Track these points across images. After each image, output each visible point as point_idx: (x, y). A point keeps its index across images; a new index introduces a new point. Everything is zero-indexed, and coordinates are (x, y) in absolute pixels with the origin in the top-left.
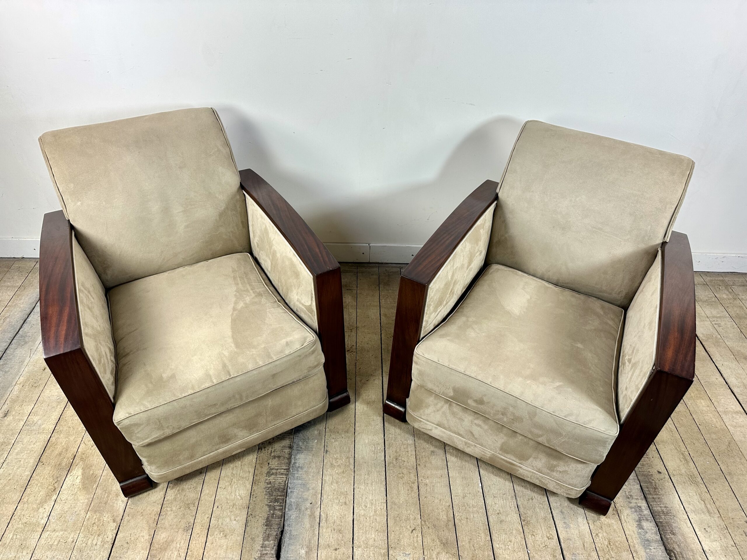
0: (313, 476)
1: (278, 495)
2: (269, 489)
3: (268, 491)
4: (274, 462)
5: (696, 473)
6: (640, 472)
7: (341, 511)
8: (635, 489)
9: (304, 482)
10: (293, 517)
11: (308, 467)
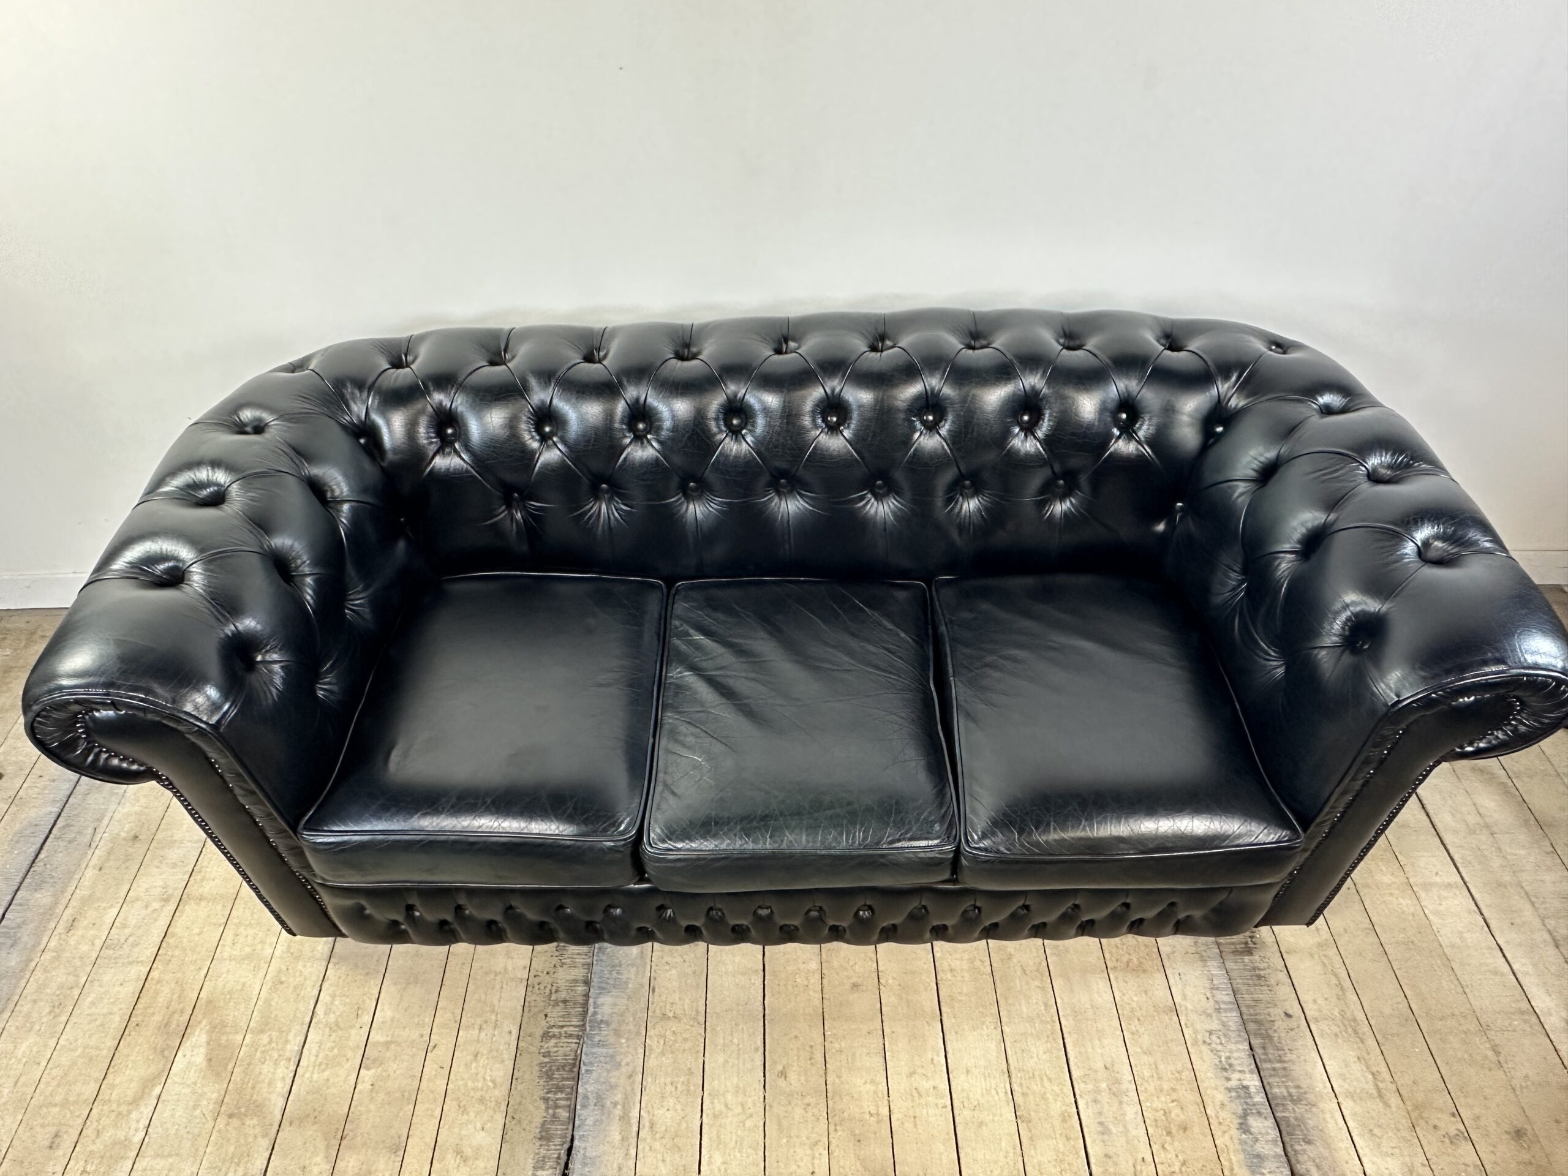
0: (628, 1039)
1: (563, 1079)
2: (546, 1066)
3: (544, 1070)
4: (556, 1013)
5: (1361, 1016)
6: (1251, 1015)
7: (679, 1107)
8: (1239, 1052)
9: (611, 1051)
10: (590, 1121)
11: (619, 1021)
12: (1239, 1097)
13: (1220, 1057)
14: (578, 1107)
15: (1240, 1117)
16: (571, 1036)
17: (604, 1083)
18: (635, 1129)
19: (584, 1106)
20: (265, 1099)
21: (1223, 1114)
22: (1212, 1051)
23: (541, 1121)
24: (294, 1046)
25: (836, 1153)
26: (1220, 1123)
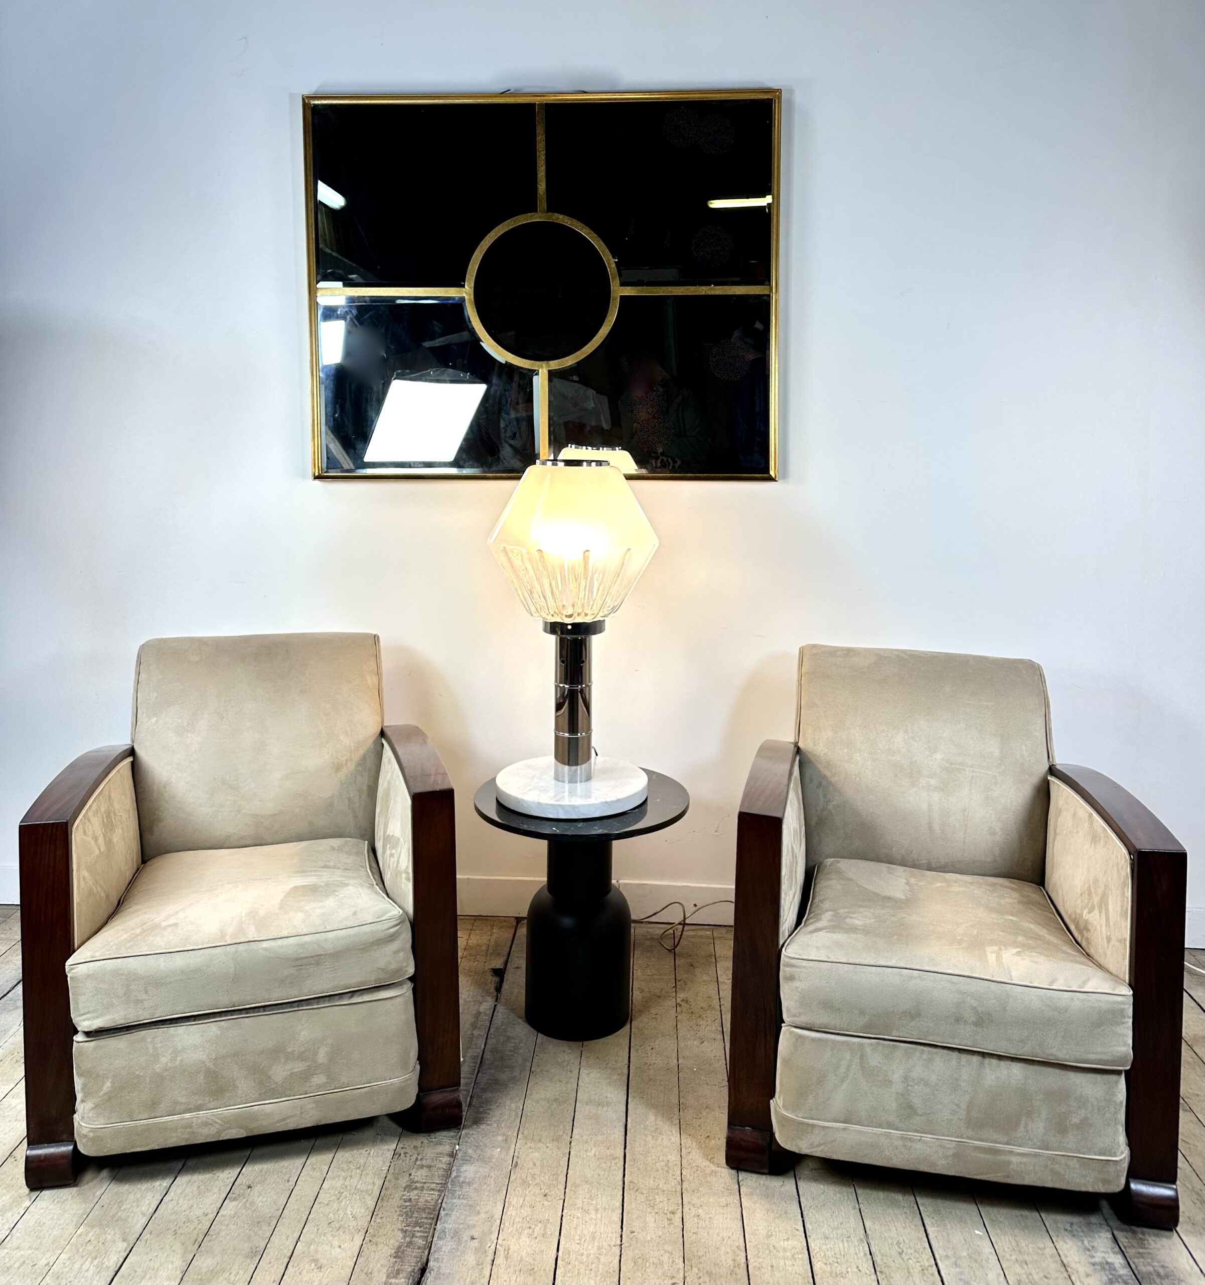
0: (488, 1196)
1: (423, 1218)
2: (406, 1208)
3: (404, 1210)
4: (420, 1174)
7: (535, 1246)
9: (470, 1203)
10: (446, 1249)
11: (480, 1183)
12: (1103, 1269)
14: (435, 1239)
16: (433, 1190)
17: (463, 1224)
18: (490, 1257)
19: (439, 1238)
20: (129, 1216)
21: (1088, 1281)
23: (398, 1245)
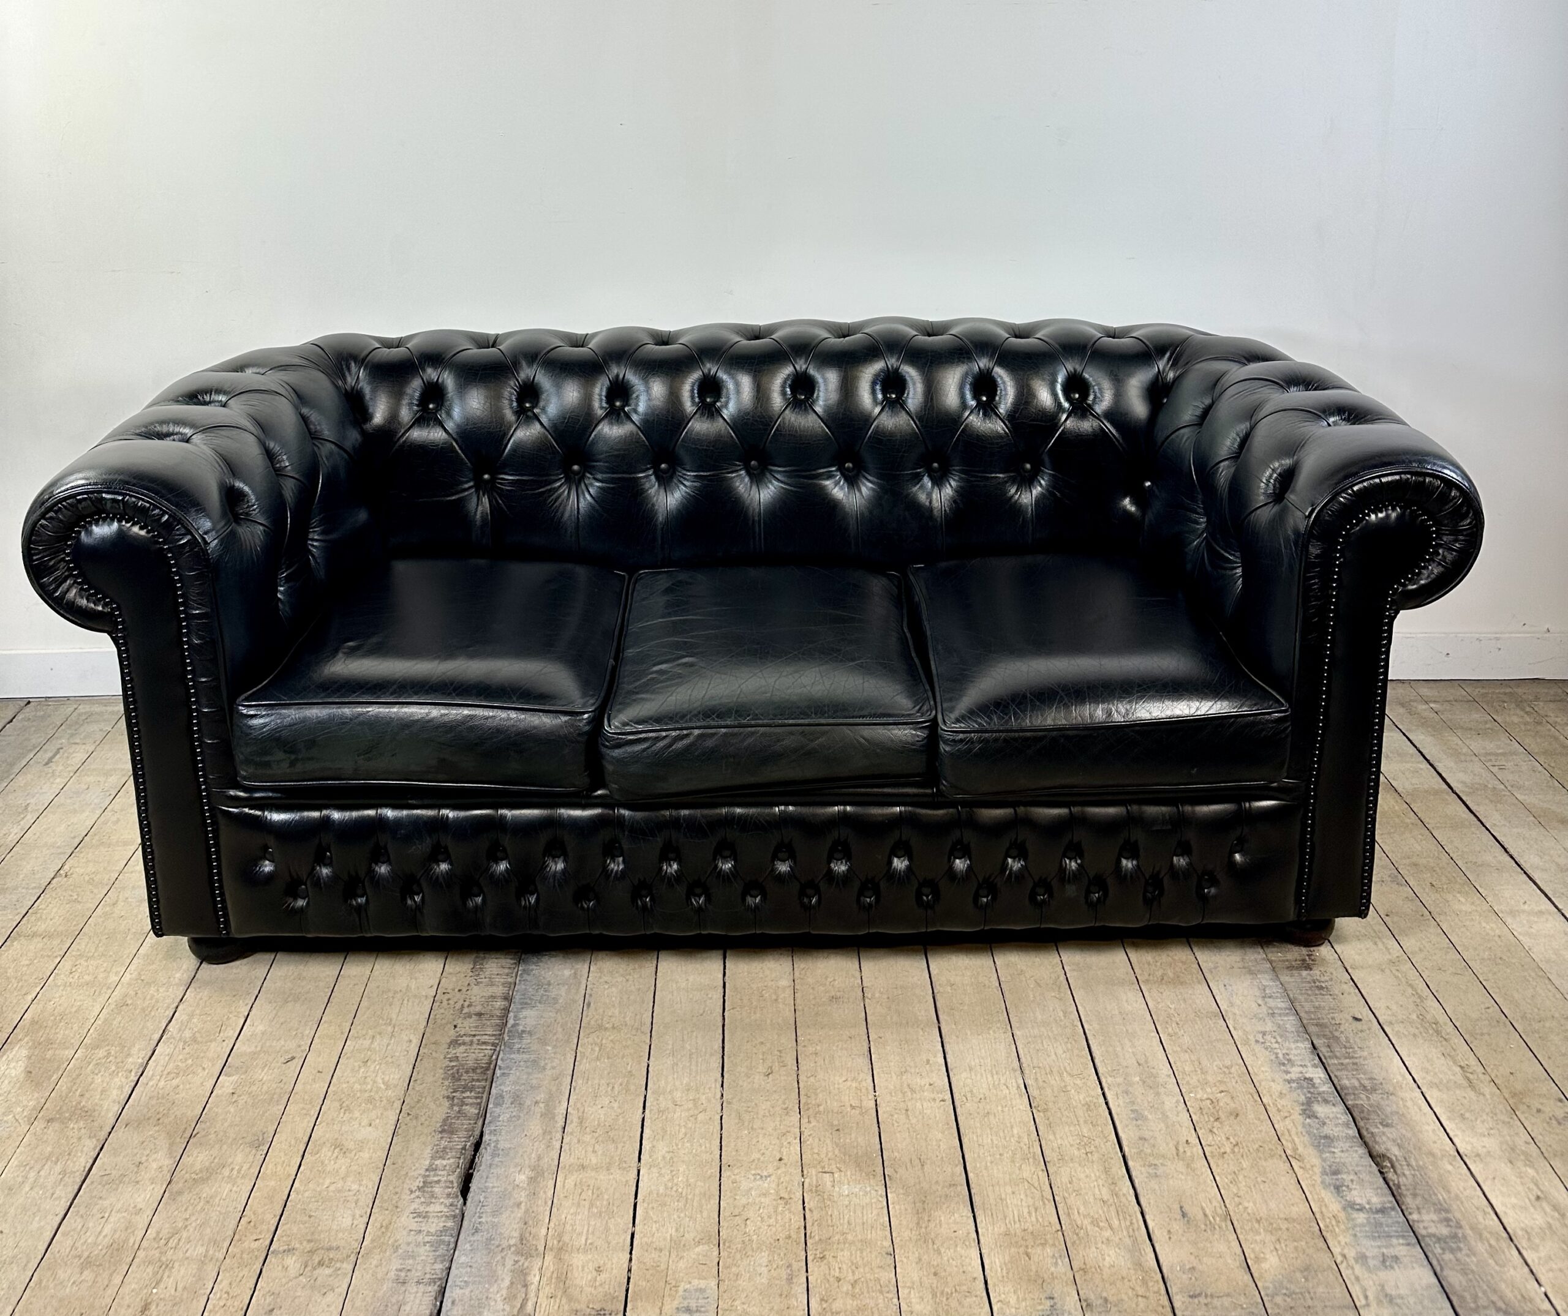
0: (555, 1047)
1: (473, 1080)
2: (452, 1069)
3: (450, 1072)
4: (467, 1026)
5: (1442, 1018)
6: (1311, 1019)
7: (616, 1105)
8: (1300, 1049)
9: (533, 1057)
10: (504, 1117)
11: (544, 1031)
12: (1301, 1087)
13: (1277, 1054)
14: (490, 1106)
15: (1303, 1104)
16: (484, 1043)
17: (524, 1084)
18: (561, 1124)
19: (496, 1105)
20: (96, 1104)
21: (1281, 1103)
22: (1266, 1049)
23: (444, 1116)
24: (137, 1058)
25: (809, 1142)
26: (1279, 1111)
